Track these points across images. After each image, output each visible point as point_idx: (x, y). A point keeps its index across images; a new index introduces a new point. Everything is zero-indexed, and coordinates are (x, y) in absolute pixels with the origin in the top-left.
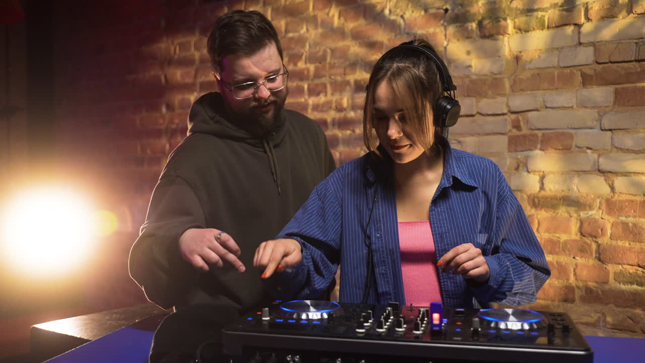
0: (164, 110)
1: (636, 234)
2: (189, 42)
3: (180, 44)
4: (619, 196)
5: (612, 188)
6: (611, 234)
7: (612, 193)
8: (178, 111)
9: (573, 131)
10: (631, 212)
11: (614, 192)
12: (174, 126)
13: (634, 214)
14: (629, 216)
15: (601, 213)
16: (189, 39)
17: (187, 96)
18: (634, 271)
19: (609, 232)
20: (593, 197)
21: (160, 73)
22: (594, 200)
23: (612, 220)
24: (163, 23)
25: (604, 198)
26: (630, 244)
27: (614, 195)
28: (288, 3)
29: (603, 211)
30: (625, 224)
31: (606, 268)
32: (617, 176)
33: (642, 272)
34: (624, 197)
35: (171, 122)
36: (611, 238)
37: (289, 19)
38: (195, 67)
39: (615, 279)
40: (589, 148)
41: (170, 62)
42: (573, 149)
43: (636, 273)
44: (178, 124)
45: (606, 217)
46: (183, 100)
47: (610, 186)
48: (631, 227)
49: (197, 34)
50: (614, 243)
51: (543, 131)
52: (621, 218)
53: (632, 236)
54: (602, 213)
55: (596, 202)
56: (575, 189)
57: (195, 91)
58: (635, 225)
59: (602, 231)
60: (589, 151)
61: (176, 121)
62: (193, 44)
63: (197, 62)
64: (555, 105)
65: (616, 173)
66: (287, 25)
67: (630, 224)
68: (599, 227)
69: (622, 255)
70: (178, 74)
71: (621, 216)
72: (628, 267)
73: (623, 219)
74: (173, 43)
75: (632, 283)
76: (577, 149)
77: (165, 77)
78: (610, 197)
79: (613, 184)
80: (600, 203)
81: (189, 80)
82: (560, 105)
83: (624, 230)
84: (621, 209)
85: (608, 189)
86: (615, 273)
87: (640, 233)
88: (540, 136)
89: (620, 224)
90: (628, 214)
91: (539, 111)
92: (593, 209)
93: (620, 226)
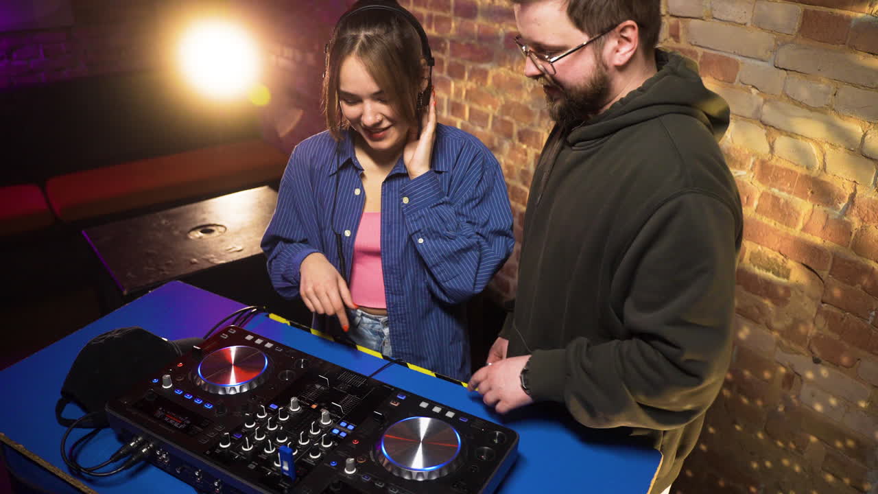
1: (785, 215)
4: (777, 160)
5: (772, 148)
6: (757, 207)
7: (770, 155)
9: (739, 59)
10: (786, 184)
11: (772, 154)
13: (789, 189)
14: (783, 190)
15: (751, 176)
18: (774, 256)
19: (756, 203)
20: (747, 152)
22: (747, 157)
23: (763, 188)
25: (760, 158)
26: (775, 224)
27: (772, 158)
29: (755, 174)
30: (776, 199)
32: (781, 134)
33: (783, 260)
34: (783, 164)
36: (756, 211)
39: (750, 260)
40: (753, 87)
42: (735, 84)
43: (775, 260)
45: (757, 183)
47: (769, 144)
48: (781, 204)
50: (758, 217)
51: (706, 50)
52: (773, 189)
53: (780, 215)
54: (753, 177)
55: (750, 160)
56: (729, 137)
58: (787, 203)
59: (748, 198)
60: (754, 91)
64: (724, 17)
65: (780, 131)
67: (782, 201)
68: (746, 194)
69: (764, 235)
71: (775, 187)
72: (768, 250)
73: (776, 191)
75: (768, 270)
76: (741, 84)
78: (767, 159)
79: (773, 142)
80: (754, 163)
82: (730, 18)
83: (774, 205)
84: (776, 179)
85: (768, 149)
86: (752, 253)
87: (790, 215)
88: (700, 54)
89: (771, 197)
90: (782, 187)
91: (703, 20)
92: (744, 169)
93: (770, 200)
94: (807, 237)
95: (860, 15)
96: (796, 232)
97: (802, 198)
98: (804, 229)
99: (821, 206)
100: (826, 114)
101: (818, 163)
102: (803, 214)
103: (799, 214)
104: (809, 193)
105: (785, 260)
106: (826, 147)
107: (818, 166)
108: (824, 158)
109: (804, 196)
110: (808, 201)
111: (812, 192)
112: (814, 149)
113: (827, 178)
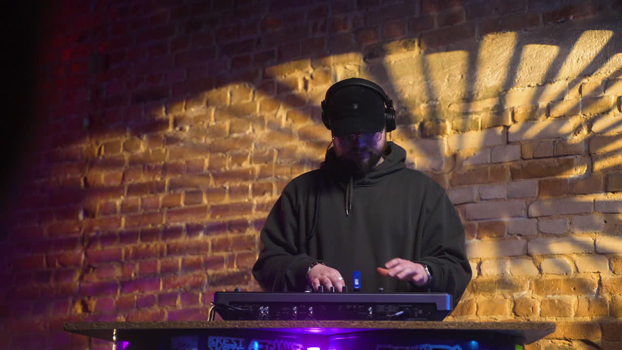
0: (81, 216)
1: (561, 309)
2: (118, 143)
3: (105, 146)
4: (546, 276)
5: (540, 270)
6: (540, 312)
7: (540, 275)
8: (98, 217)
9: (504, 220)
10: (556, 289)
11: (541, 273)
12: (93, 234)
13: (559, 291)
14: (555, 294)
16: (119, 139)
17: (111, 200)
18: (562, 344)
19: (539, 310)
20: (524, 279)
21: (79, 176)
22: (525, 282)
23: (541, 298)
24: (86, 122)
25: (534, 279)
26: (557, 319)
27: (542, 276)
28: (233, 104)
29: (533, 291)
30: (552, 301)
31: (537, 344)
32: (544, 258)
33: (569, 345)
34: (550, 277)
35: (90, 229)
36: (540, 315)
37: (234, 120)
38: (123, 169)
40: (520, 235)
41: (92, 163)
42: (505, 236)
43: (563, 346)
44: (97, 232)
45: (536, 296)
46: (107, 204)
47: (537, 268)
48: (557, 303)
49: (128, 134)
50: (543, 319)
51: (481, 221)
52: (548, 296)
53: (558, 312)
54: (532, 293)
55: (527, 283)
56: (509, 272)
57: (123, 194)
58: (560, 301)
59: (532, 308)
60: (519, 238)
61: (96, 228)
62: (122, 144)
63: (127, 163)
64: (489, 197)
65: (542, 256)
66: (231, 125)
67: (556, 301)
68: (530, 306)
70: (102, 177)
71: (549, 294)
72: (557, 341)
73: (550, 296)
74: (97, 143)
76: (508, 236)
77: (85, 179)
78: (538, 278)
79: (540, 266)
80: (530, 284)
81: (115, 183)
82: (493, 197)
83: (551, 307)
84: (548, 288)
85: (537, 271)
86: (546, 348)
87: (564, 308)
88: (477, 225)
89: (548, 301)
90: (554, 292)
91: (475, 203)
92: (525, 290)
93: (548, 303)
94: (580, 319)
95: (571, 176)
96: (572, 319)
97: (569, 294)
98: (576, 315)
99: (583, 296)
100: (568, 236)
101: (573, 269)
102: (572, 306)
103: (570, 305)
104: (572, 289)
105: (570, 343)
106: (574, 256)
107: (573, 271)
108: (575, 264)
109: (570, 293)
110: (573, 295)
111: (574, 289)
112: (568, 261)
113: (581, 276)
